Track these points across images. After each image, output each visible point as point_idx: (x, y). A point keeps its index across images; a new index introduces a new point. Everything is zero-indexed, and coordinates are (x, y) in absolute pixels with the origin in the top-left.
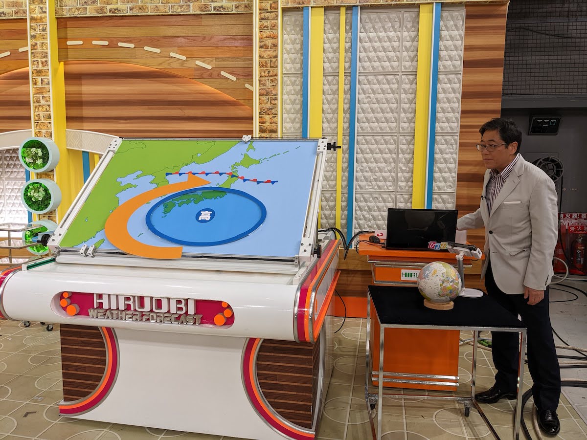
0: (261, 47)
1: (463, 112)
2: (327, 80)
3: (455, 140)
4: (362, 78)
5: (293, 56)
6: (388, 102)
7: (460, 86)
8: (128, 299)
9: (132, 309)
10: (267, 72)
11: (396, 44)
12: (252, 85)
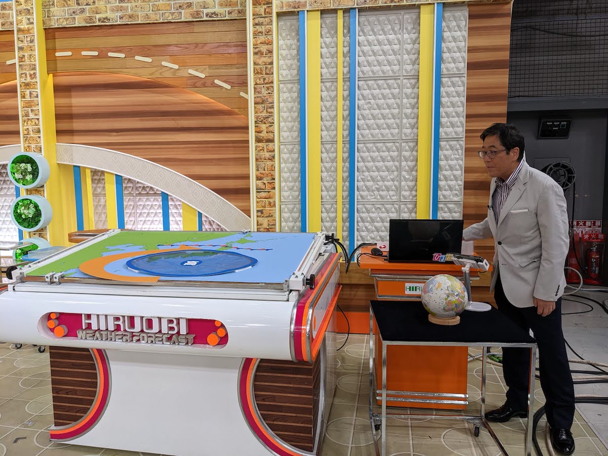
0: (255, 54)
1: (469, 117)
2: (326, 87)
3: (460, 145)
4: (361, 83)
5: (289, 62)
6: (389, 107)
7: (464, 89)
8: (117, 319)
9: (122, 329)
10: (262, 80)
11: (396, 47)
12: (247, 93)
